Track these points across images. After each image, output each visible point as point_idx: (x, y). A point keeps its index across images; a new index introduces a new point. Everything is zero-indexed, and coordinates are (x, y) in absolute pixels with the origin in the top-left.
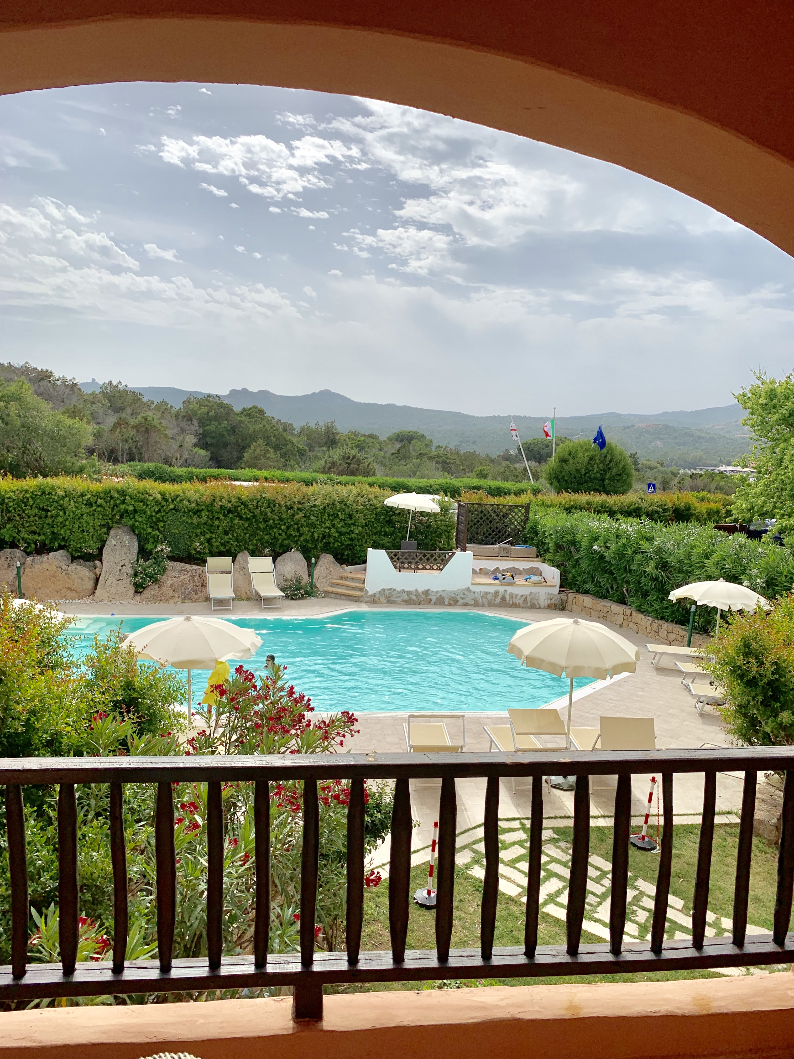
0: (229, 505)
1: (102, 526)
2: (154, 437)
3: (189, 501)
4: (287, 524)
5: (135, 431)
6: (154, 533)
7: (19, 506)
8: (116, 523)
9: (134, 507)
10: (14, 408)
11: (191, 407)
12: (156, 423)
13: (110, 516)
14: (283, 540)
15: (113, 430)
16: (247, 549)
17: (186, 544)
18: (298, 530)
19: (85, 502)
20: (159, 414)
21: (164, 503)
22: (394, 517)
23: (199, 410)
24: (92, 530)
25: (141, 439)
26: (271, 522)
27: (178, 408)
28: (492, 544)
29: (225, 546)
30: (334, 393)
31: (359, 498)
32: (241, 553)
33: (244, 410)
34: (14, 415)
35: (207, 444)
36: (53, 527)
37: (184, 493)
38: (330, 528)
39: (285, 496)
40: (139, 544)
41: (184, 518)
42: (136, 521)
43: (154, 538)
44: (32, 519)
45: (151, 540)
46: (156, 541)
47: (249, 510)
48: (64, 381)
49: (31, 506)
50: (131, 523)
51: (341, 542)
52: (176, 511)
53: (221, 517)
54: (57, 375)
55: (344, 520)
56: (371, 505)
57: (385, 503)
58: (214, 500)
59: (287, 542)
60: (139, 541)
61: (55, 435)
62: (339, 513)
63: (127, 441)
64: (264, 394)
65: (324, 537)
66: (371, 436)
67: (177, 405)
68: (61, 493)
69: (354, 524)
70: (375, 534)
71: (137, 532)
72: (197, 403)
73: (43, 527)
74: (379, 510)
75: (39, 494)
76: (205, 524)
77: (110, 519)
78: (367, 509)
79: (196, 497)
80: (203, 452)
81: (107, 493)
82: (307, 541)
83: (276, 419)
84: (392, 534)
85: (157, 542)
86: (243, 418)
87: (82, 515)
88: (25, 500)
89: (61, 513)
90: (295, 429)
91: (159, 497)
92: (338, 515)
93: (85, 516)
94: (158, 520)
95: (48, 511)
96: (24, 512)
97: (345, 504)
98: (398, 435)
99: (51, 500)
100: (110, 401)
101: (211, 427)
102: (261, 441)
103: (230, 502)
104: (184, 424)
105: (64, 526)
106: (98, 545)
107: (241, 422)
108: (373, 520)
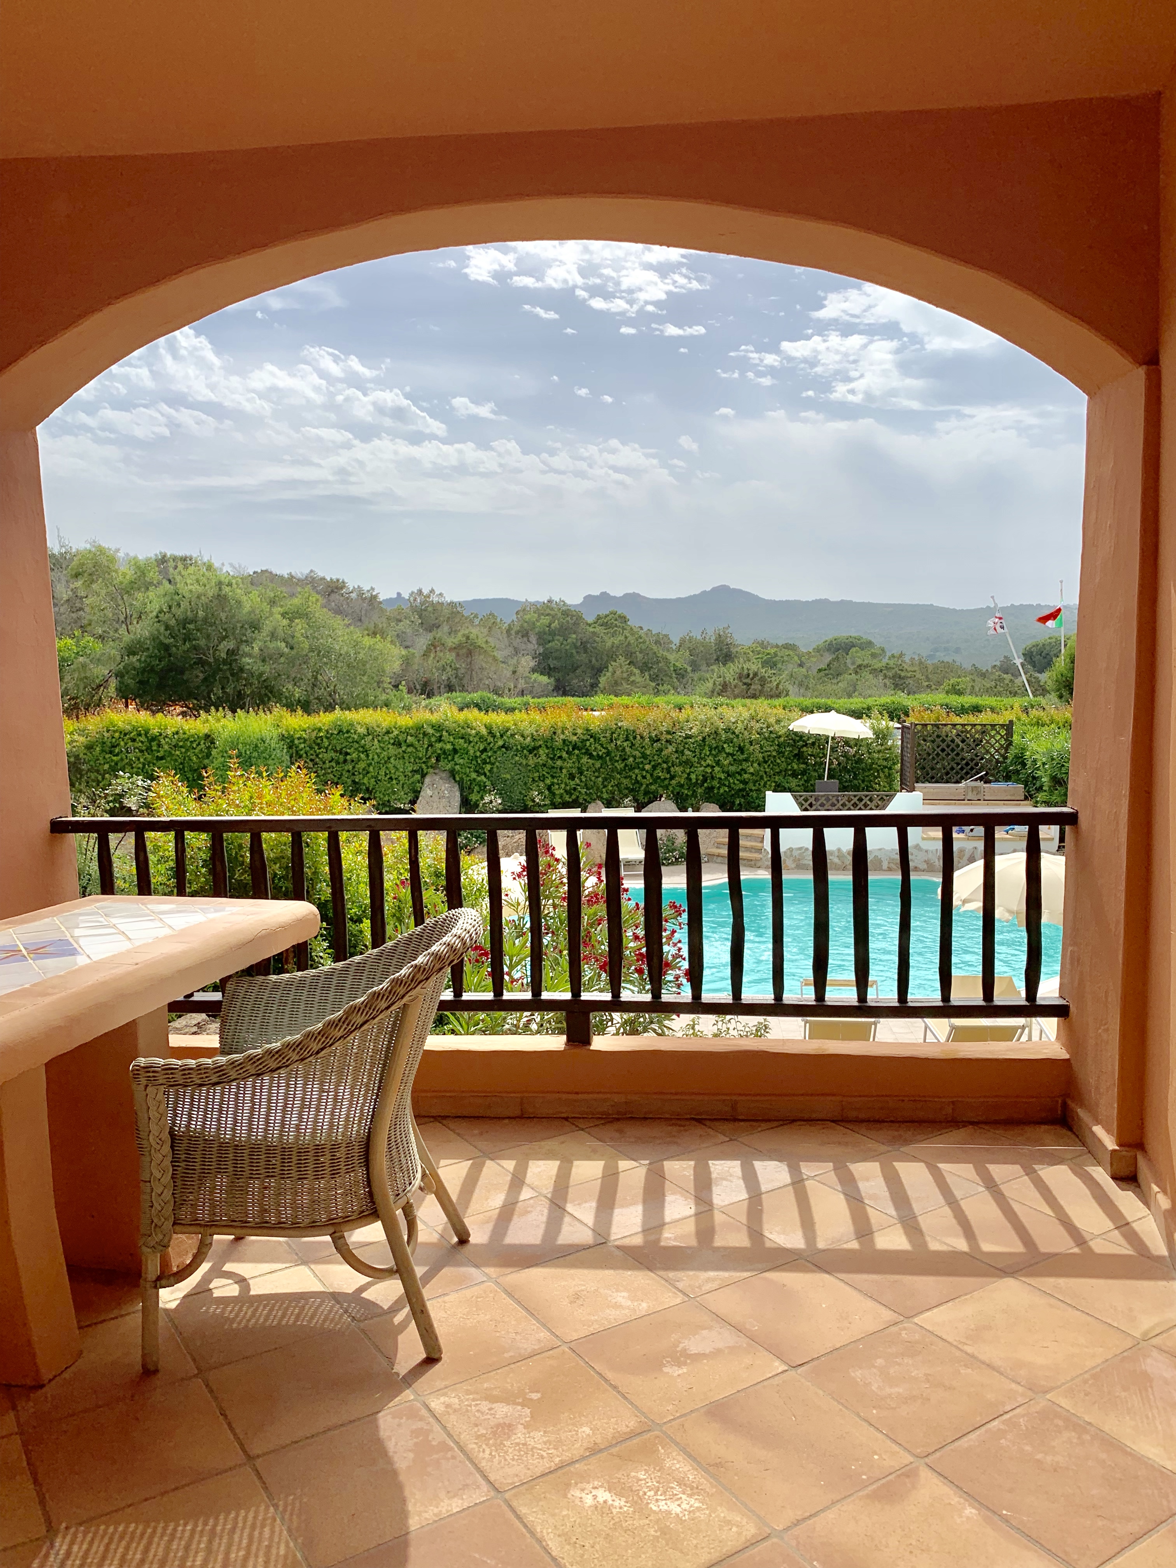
0: (575, 738)
1: (414, 772)
2: (479, 660)
3: (523, 736)
4: (653, 763)
5: (454, 654)
6: (479, 779)
7: (311, 748)
8: (432, 767)
9: (453, 744)
10: (300, 626)
11: (527, 617)
12: (480, 642)
13: (424, 759)
14: (647, 785)
15: (426, 655)
16: (600, 798)
17: (520, 793)
18: (669, 772)
19: (392, 741)
20: (485, 631)
21: (490, 739)
22: (805, 749)
23: (538, 621)
24: (402, 778)
25: (462, 666)
26: (631, 759)
27: (509, 621)
28: (957, 782)
29: (571, 794)
30: (734, 590)
31: (753, 723)
32: (593, 804)
33: (599, 618)
34: (299, 635)
35: (550, 669)
36: (353, 774)
37: (515, 725)
38: (713, 767)
39: (649, 725)
40: (461, 795)
41: (517, 758)
42: (456, 764)
43: (480, 786)
44: (328, 765)
45: (476, 788)
46: (483, 789)
47: (602, 745)
48: (360, 593)
49: (327, 748)
50: (449, 767)
51: (729, 787)
52: (507, 749)
53: (564, 755)
54: (351, 584)
55: (732, 755)
56: (771, 732)
57: (791, 728)
58: (555, 733)
59: (653, 787)
60: (462, 790)
61: (352, 660)
62: (725, 746)
63: (444, 669)
64: (633, 598)
65: (705, 780)
66: (787, 646)
67: (508, 618)
68: (362, 730)
69: (746, 760)
70: (779, 773)
71: (458, 779)
72: (535, 612)
73: (342, 775)
74: (782, 739)
75: (336, 732)
76: (544, 765)
77: (424, 762)
78: (765, 738)
79: (531, 730)
80: (544, 679)
81: (419, 728)
82: (682, 786)
83: (645, 629)
84: (804, 773)
85: (485, 792)
86: (598, 629)
87: (389, 758)
88: (319, 741)
89: (362, 756)
90: (671, 642)
91: (484, 731)
92: (723, 748)
93: (392, 760)
94: (485, 762)
95: (347, 754)
96: (317, 756)
97: (734, 733)
98: (831, 644)
99: (350, 740)
100: (420, 617)
101: (555, 645)
102: (621, 660)
103: (575, 734)
104: (517, 641)
105: (368, 773)
106: (410, 797)
107: (594, 633)
108: (774, 753)
